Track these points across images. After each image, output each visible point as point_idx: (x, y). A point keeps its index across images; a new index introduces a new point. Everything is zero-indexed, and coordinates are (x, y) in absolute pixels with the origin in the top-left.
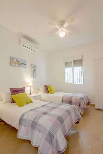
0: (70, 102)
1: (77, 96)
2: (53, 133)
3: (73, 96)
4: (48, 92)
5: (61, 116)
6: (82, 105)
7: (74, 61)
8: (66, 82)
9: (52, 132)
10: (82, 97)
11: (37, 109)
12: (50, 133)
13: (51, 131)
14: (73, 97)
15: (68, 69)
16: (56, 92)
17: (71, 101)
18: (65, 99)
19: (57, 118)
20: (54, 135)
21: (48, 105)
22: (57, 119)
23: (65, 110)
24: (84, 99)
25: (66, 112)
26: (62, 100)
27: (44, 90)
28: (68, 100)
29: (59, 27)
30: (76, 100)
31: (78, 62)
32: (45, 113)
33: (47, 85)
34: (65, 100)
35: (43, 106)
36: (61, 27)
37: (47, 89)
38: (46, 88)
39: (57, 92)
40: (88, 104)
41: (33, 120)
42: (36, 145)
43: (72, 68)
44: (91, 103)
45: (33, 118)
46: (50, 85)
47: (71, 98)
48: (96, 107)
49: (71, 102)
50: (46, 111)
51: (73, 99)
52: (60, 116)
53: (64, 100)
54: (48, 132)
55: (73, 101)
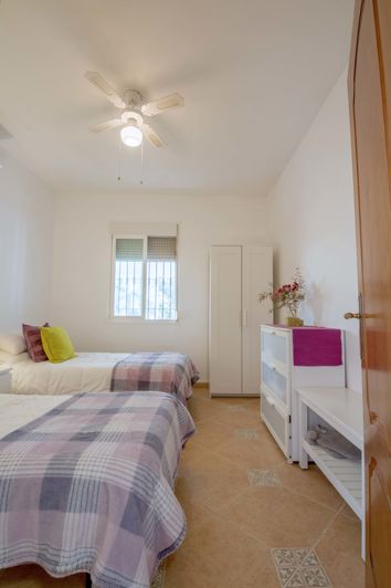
0: (144, 385)
1: (164, 360)
2: (144, 494)
3: (152, 363)
4: (42, 356)
5: (153, 432)
6: (181, 389)
7: (149, 238)
8: (116, 314)
9: (141, 491)
10: (181, 362)
11: (35, 431)
12: (135, 497)
13: (137, 489)
14: (153, 366)
15: (124, 263)
16: (76, 354)
17: (145, 380)
18: (124, 378)
19: (143, 440)
20: (149, 499)
21: (73, 406)
22: (145, 443)
23: (155, 411)
24: (186, 369)
25: (160, 416)
26: (113, 381)
27: (23, 347)
28: (137, 379)
29: (124, 105)
30: (165, 374)
31: (163, 245)
32: (87, 437)
33: (36, 323)
34: (127, 381)
35: (55, 412)
36: (128, 109)
37: (39, 342)
38: (33, 338)
39: (82, 354)
40: (193, 382)
41: (44, 471)
42: (75, 564)
43: (139, 264)
44: (199, 381)
45: (45, 467)
46: (46, 325)
47: (146, 370)
48: (213, 390)
49: (148, 383)
50: (83, 429)
51: (153, 371)
52: (148, 433)
53: (120, 380)
54: (127, 497)
55: (155, 378)
